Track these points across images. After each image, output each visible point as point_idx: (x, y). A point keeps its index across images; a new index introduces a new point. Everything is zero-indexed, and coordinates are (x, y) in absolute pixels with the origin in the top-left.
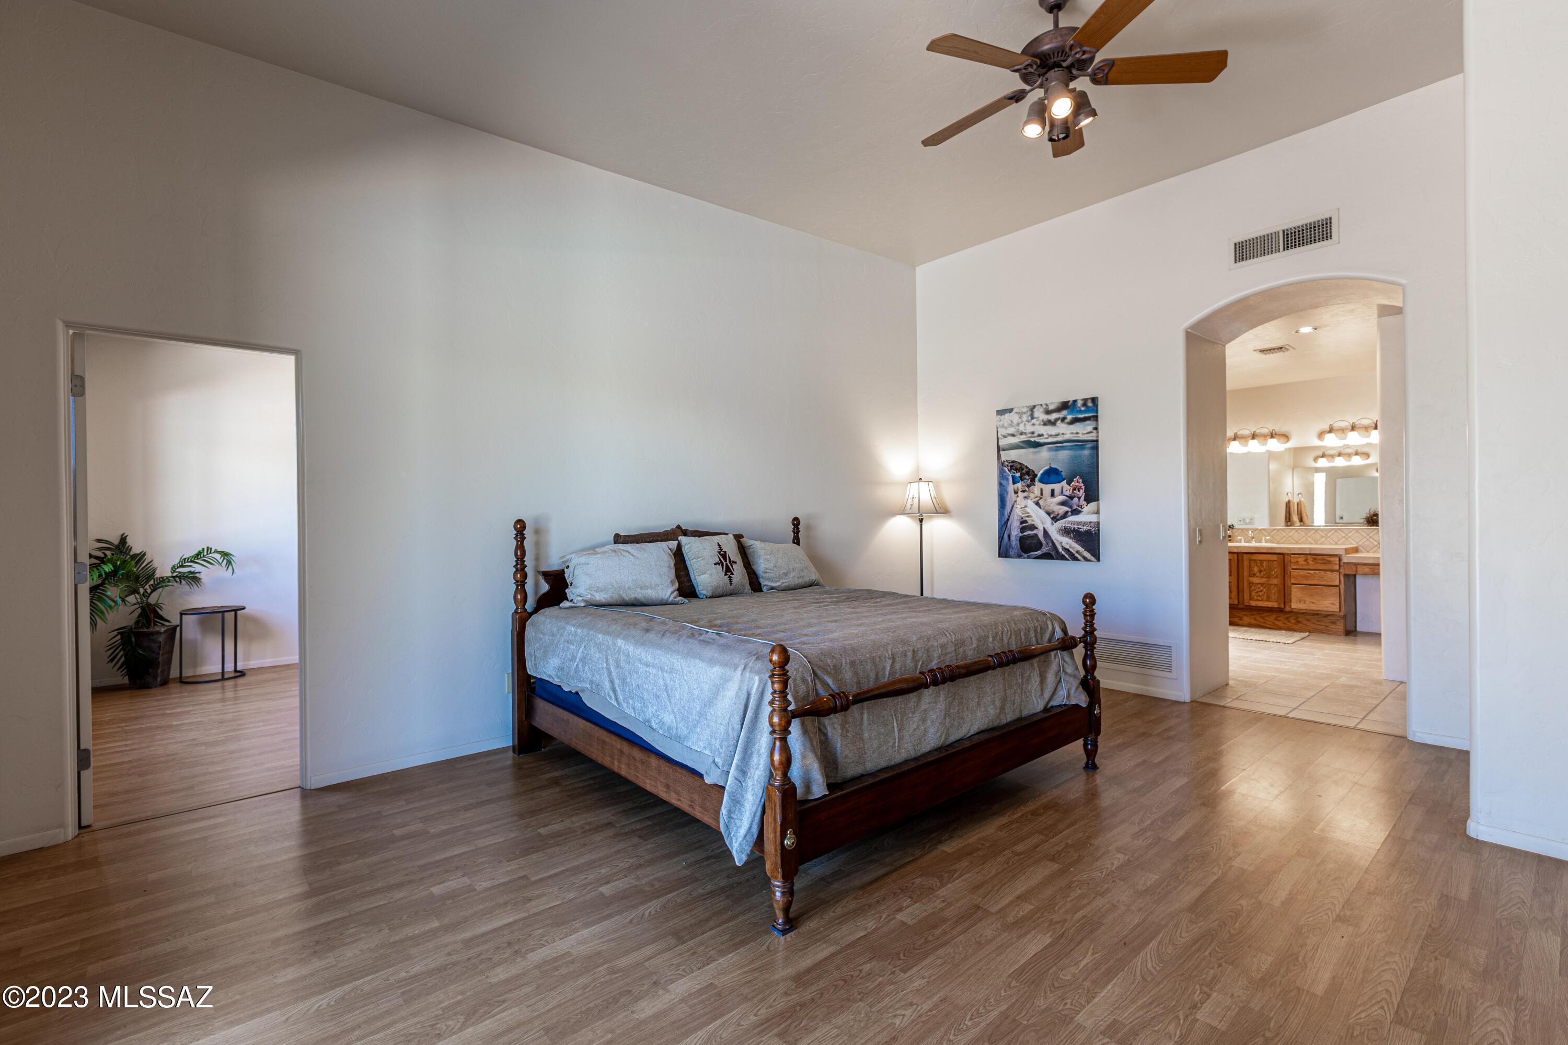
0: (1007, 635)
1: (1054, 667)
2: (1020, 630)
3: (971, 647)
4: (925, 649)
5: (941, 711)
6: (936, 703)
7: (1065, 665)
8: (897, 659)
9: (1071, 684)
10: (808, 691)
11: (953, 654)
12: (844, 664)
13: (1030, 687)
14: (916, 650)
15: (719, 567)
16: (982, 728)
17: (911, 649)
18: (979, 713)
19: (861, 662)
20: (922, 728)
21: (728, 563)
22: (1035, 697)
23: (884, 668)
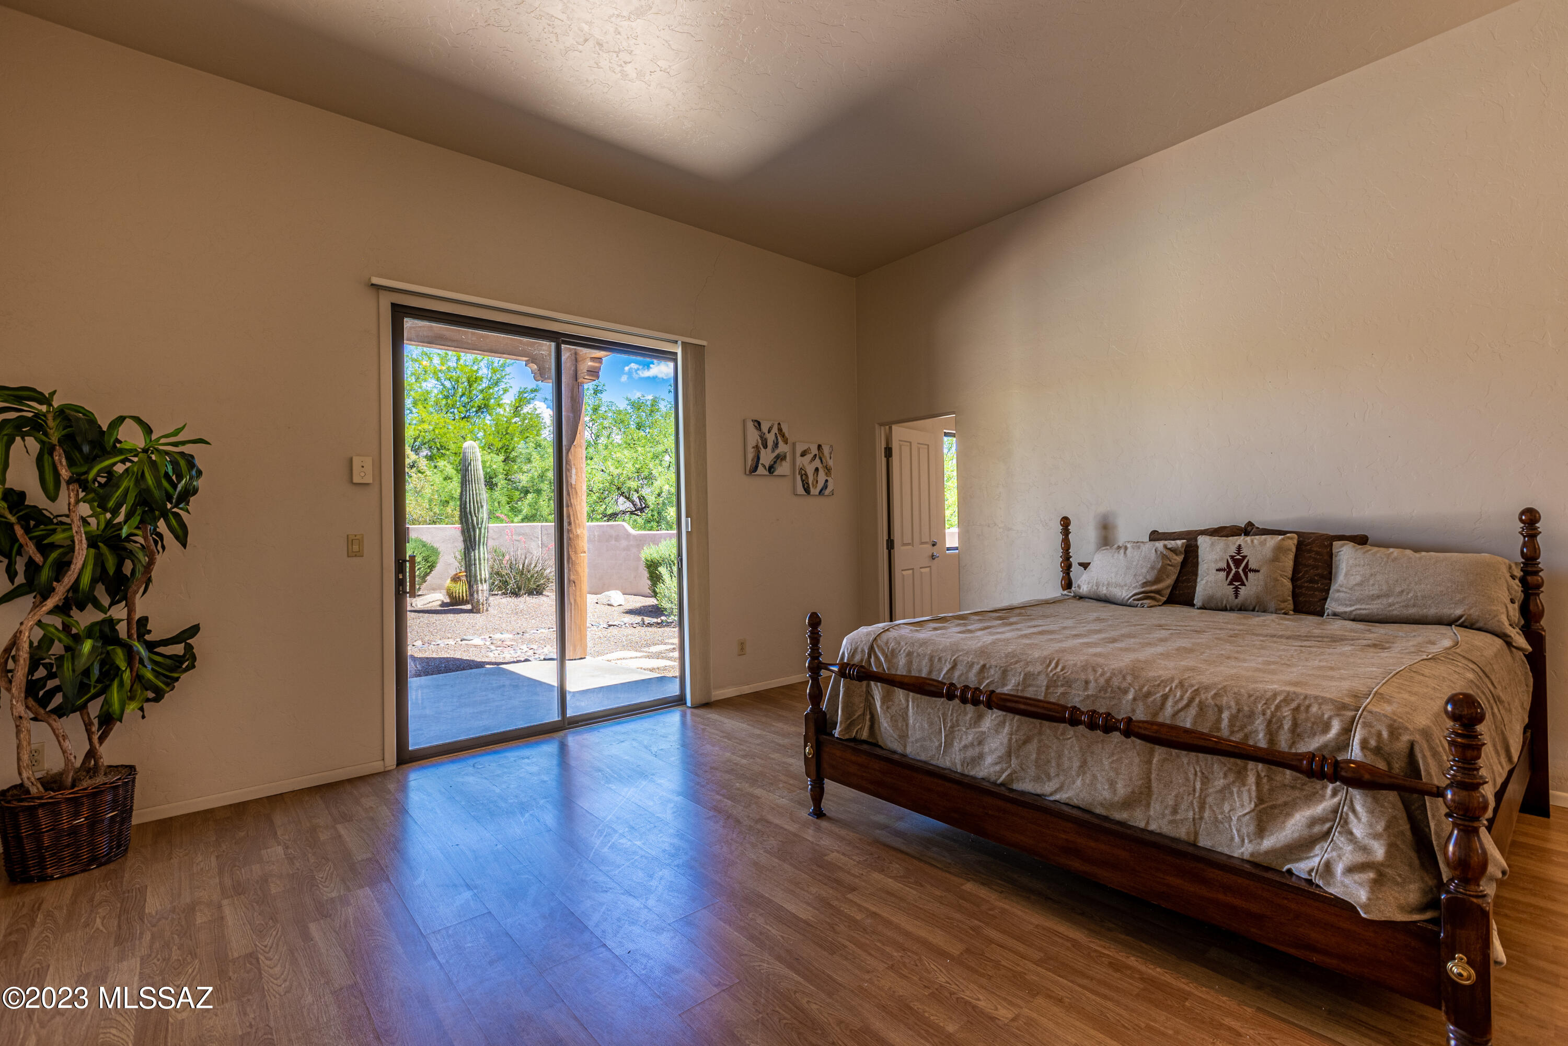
0: (1176, 703)
1: (1320, 808)
2: (1220, 710)
3: (1081, 693)
4: (1000, 669)
5: (1001, 744)
6: (997, 732)
7: (1351, 816)
8: (959, 667)
9: (1340, 857)
10: (862, 660)
11: (1043, 689)
12: (902, 651)
13: (1226, 808)
14: (987, 666)
15: (1223, 575)
16: (1075, 802)
17: (982, 663)
18: (1079, 782)
19: (919, 655)
20: (977, 750)
21: (1240, 570)
22: (1238, 831)
23: (941, 670)
